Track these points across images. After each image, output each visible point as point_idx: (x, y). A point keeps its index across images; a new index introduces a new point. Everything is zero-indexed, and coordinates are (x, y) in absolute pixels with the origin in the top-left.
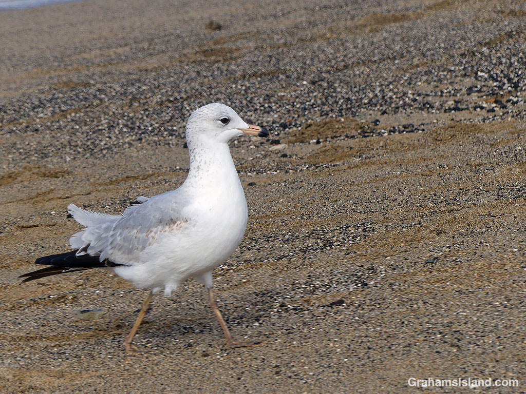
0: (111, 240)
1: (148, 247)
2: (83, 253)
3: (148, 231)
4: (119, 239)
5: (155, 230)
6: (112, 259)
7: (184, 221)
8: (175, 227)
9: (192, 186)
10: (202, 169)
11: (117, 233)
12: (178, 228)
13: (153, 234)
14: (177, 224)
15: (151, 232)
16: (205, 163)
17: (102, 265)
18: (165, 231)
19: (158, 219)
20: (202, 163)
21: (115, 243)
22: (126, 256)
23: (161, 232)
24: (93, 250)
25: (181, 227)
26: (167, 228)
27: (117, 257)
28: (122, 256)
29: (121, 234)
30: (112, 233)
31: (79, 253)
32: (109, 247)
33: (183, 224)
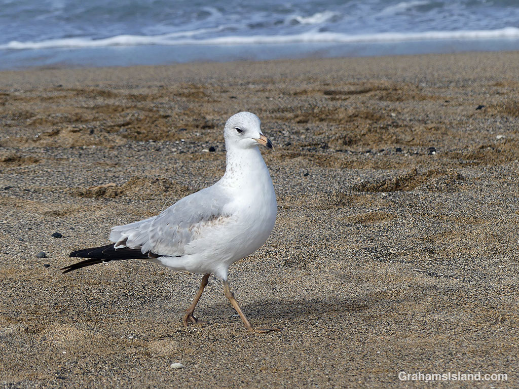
0: (151, 234)
1: (192, 241)
2: (122, 246)
3: (190, 226)
4: (160, 233)
5: (197, 225)
6: (155, 251)
7: (225, 217)
8: (217, 222)
9: (230, 186)
10: (236, 171)
11: (157, 228)
12: (220, 223)
13: (195, 228)
14: (218, 219)
15: (193, 227)
16: (236, 165)
17: (144, 257)
18: (208, 226)
19: (200, 215)
20: (234, 165)
21: (157, 237)
22: (169, 248)
23: (203, 226)
24: (132, 244)
25: (223, 222)
26: (210, 223)
27: (160, 249)
28: (166, 248)
29: (161, 229)
30: (151, 229)
31: (116, 246)
32: (151, 241)
33: (225, 219)
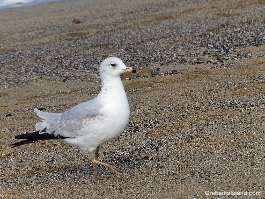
0: (59, 125)
1: (82, 128)
2: (43, 133)
3: (81, 121)
4: (65, 125)
5: (85, 120)
6: (62, 135)
7: (101, 116)
8: (96, 118)
9: (104, 98)
10: (108, 90)
11: (63, 122)
12: (98, 119)
13: (84, 122)
14: (97, 117)
15: (83, 121)
16: (109, 87)
17: (56, 138)
18: (91, 121)
19: (86, 114)
20: (108, 87)
21: (63, 127)
22: (70, 133)
23: (88, 121)
24: (49, 131)
25: (99, 118)
26: (92, 119)
27: (65, 134)
28: (68, 133)
29: (65, 122)
30: (59, 122)
31: (40, 132)
32: (59, 129)
33: (100, 117)
